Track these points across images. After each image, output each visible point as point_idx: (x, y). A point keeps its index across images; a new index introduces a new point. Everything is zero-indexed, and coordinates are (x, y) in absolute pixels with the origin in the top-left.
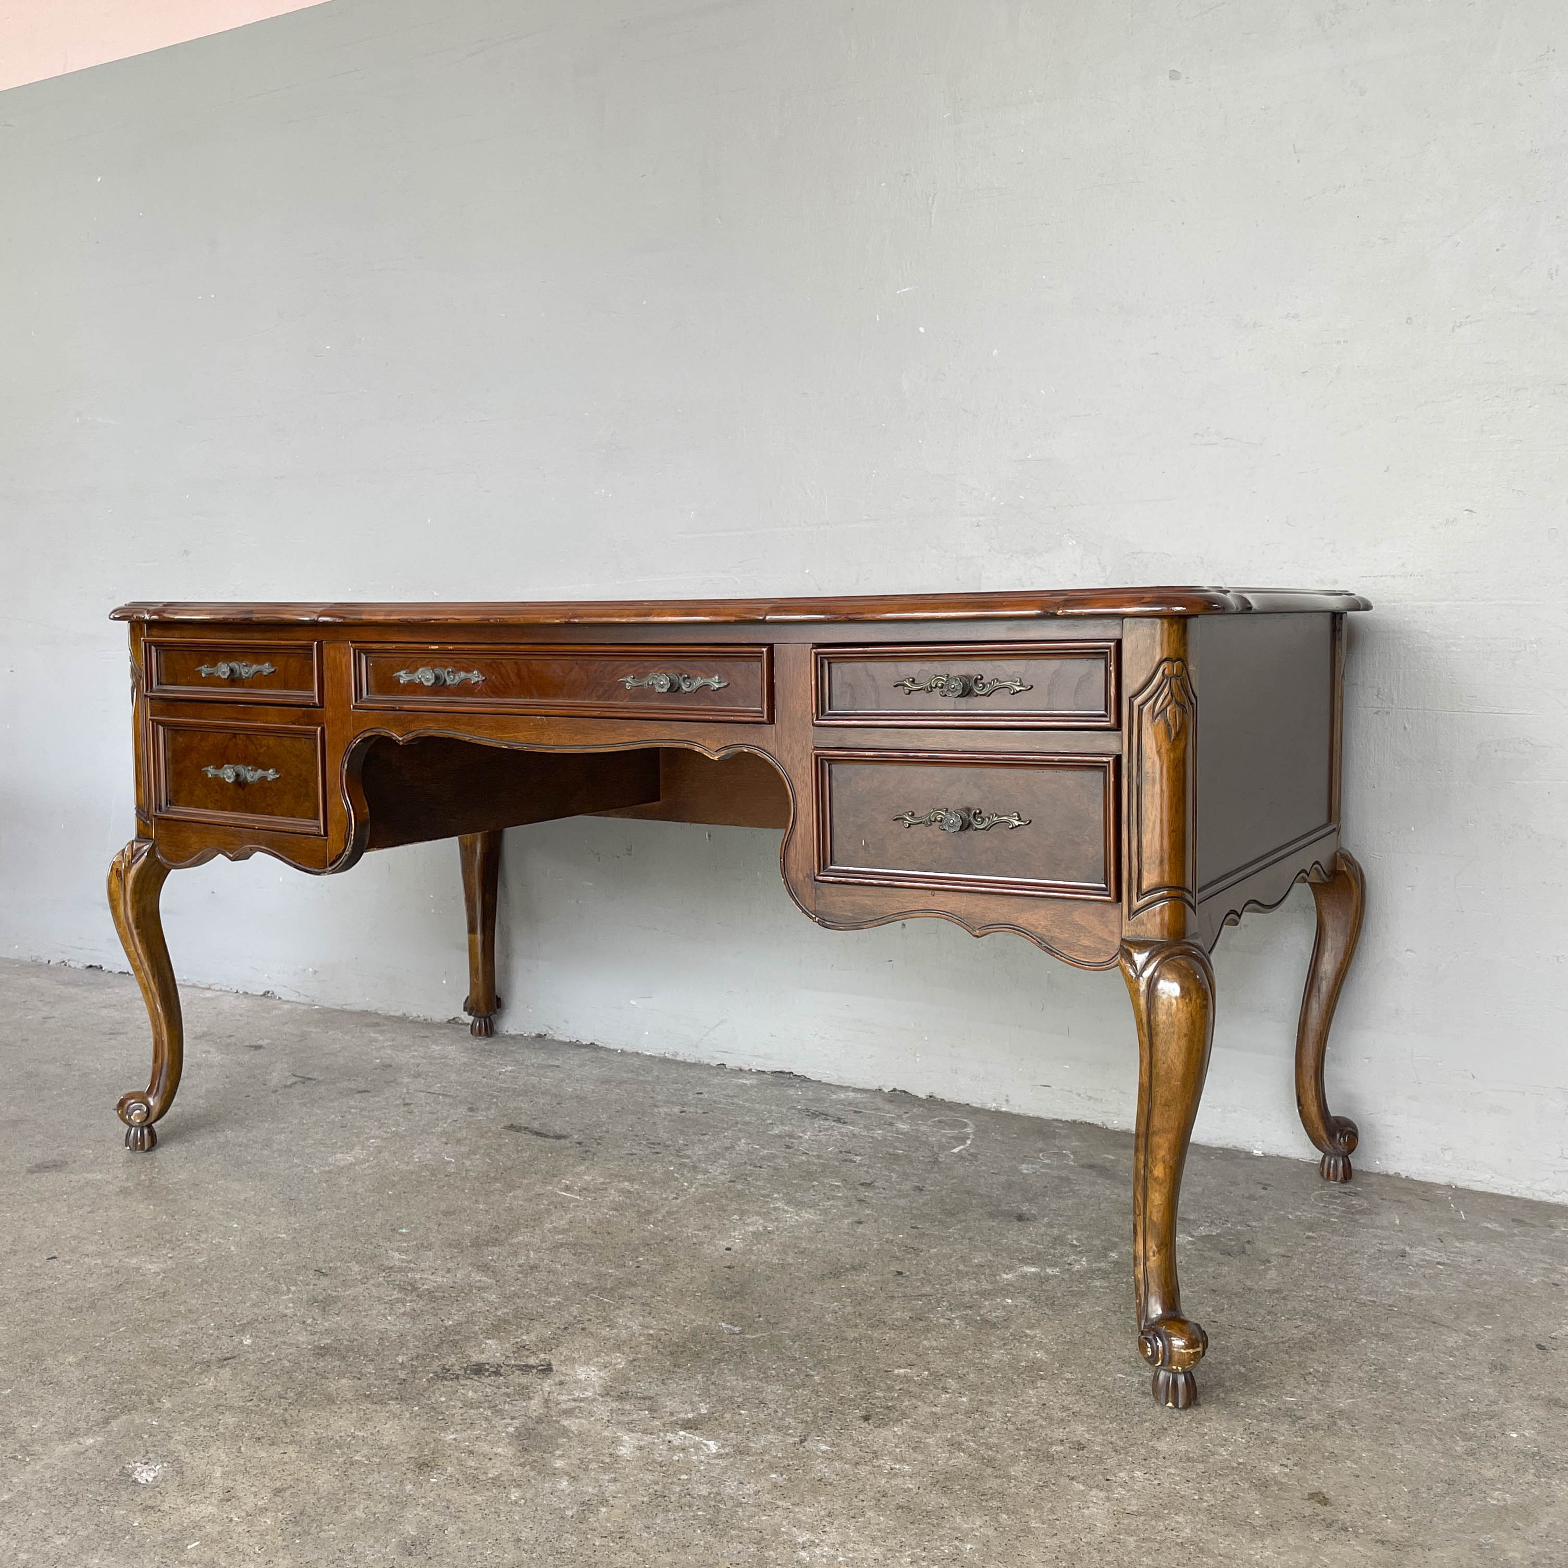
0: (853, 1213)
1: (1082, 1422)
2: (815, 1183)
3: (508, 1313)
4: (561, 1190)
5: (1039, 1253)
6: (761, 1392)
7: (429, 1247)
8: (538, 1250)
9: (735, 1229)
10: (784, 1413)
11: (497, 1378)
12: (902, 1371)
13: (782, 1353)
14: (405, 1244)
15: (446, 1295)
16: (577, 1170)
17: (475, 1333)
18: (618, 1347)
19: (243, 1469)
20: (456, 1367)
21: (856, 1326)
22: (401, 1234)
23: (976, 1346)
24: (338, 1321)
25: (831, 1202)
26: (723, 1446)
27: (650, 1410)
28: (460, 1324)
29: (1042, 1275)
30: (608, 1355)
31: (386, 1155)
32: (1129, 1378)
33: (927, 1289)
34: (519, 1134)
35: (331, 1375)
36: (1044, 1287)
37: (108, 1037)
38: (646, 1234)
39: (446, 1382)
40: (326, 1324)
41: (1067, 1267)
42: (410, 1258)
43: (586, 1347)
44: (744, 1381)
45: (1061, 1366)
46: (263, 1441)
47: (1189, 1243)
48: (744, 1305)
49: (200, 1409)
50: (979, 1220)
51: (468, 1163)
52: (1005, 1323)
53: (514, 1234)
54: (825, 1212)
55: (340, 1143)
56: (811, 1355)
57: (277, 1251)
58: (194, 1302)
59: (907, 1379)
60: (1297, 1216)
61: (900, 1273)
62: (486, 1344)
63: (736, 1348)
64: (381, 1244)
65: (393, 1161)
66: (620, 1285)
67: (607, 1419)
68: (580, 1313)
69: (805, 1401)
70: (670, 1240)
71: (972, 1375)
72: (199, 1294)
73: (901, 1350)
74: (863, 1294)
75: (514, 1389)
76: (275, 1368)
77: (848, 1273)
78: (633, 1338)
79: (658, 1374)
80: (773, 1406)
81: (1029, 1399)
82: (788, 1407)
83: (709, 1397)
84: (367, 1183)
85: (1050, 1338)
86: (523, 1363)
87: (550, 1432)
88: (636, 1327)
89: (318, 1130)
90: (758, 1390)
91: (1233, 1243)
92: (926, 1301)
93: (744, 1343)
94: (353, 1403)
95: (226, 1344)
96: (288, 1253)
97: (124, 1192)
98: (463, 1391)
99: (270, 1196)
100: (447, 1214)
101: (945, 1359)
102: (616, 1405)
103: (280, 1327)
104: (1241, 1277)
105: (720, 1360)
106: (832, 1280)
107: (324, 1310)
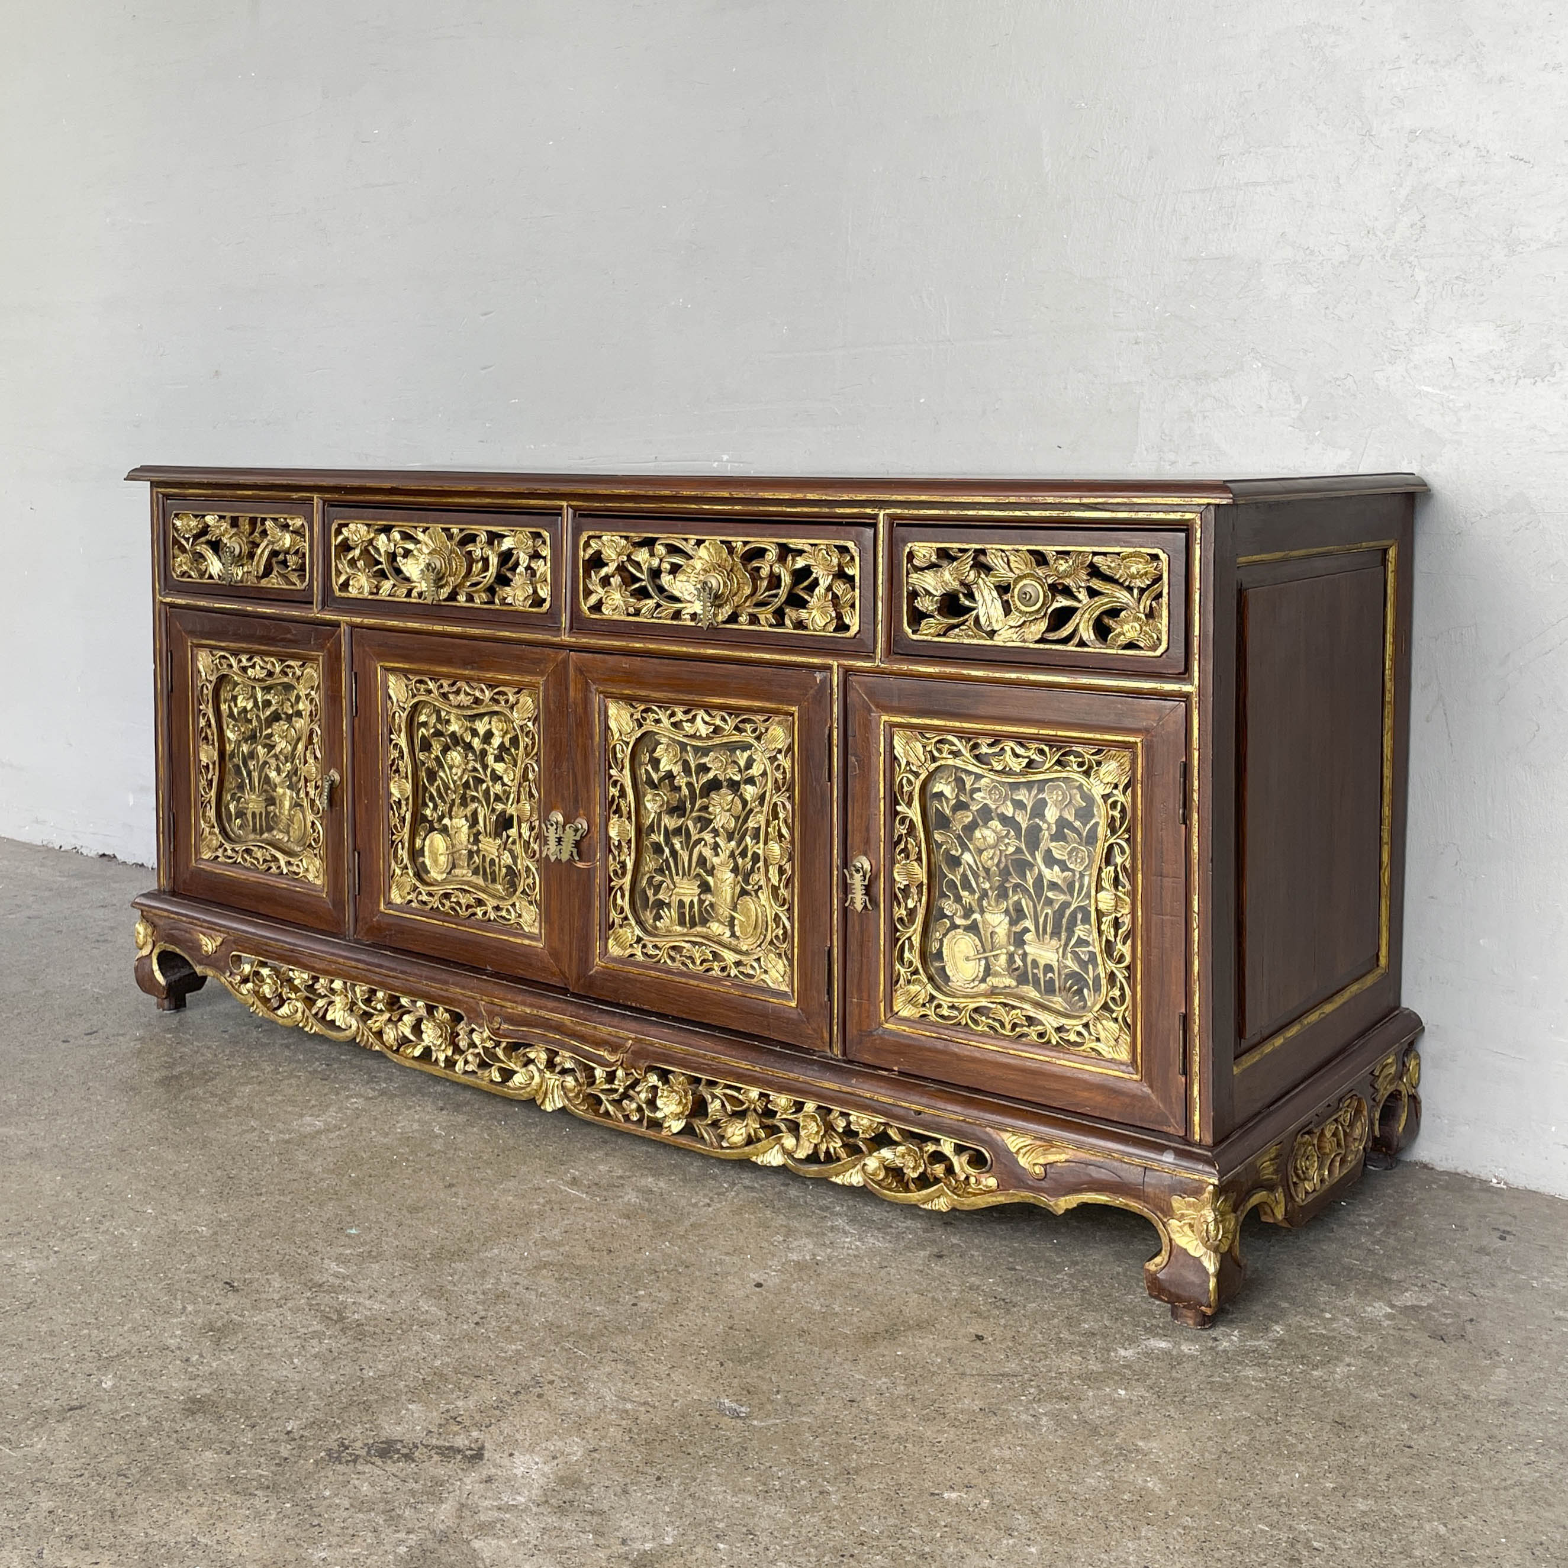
0: (933, 1243)
3: (448, 1365)
4: (566, 1183)
6: (754, 1515)
7: (376, 1259)
8: (512, 1272)
9: (774, 1256)
10: (778, 1553)
11: (406, 1465)
12: (954, 1495)
13: (796, 1453)
14: (348, 1252)
15: (378, 1330)
16: (593, 1156)
17: (398, 1392)
18: (579, 1428)
20: (359, 1444)
21: (904, 1417)
22: (348, 1236)
23: (1065, 1462)
25: (910, 1223)
27: (597, 1533)
28: (383, 1377)
29: (1174, 1353)
30: (561, 1439)
31: (364, 1122)
32: (1275, 1532)
33: (1012, 1366)
35: (193, 1445)
36: (1174, 1374)
38: (658, 1255)
39: (340, 1468)
40: (214, 1364)
41: (1210, 1343)
42: (349, 1271)
43: (537, 1424)
44: (735, 1494)
45: (1181, 1503)
46: (75, 1541)
47: (1388, 1316)
48: (761, 1373)
49: (11, 1485)
50: (1101, 1263)
51: (460, 1138)
52: (1110, 1428)
53: (490, 1244)
54: (897, 1237)
55: (313, 1102)
56: (835, 1459)
57: (188, 1252)
58: (61, 1319)
59: (959, 1510)
60: (1543, 1284)
61: (980, 1338)
62: (407, 1409)
63: (735, 1440)
64: (319, 1249)
65: (370, 1131)
66: (605, 1331)
67: (535, 1542)
68: (542, 1371)
69: (810, 1535)
70: (687, 1267)
71: (1051, 1510)
72: (71, 1308)
73: (960, 1460)
74: (923, 1367)
75: (425, 1485)
76: (128, 1428)
77: (909, 1333)
78: (602, 1415)
79: (621, 1474)
80: (765, 1539)
81: (1124, 1555)
82: (785, 1542)
83: (681, 1518)
84: (329, 1159)
85: (1171, 1456)
86: (447, 1444)
87: (453, 1558)
88: (609, 1397)
89: (293, 1081)
90: (750, 1511)
91: (1449, 1321)
92: (1007, 1384)
93: (747, 1433)
94: (208, 1491)
95: (79, 1386)
96: (200, 1255)
97: (34, 1155)
98: (356, 1482)
99: (205, 1171)
100: (414, 1210)
101: (1018, 1480)
102: (552, 1520)
103: (154, 1365)
104: (1455, 1376)
105: (707, 1459)
106: (886, 1343)
107: (217, 1343)
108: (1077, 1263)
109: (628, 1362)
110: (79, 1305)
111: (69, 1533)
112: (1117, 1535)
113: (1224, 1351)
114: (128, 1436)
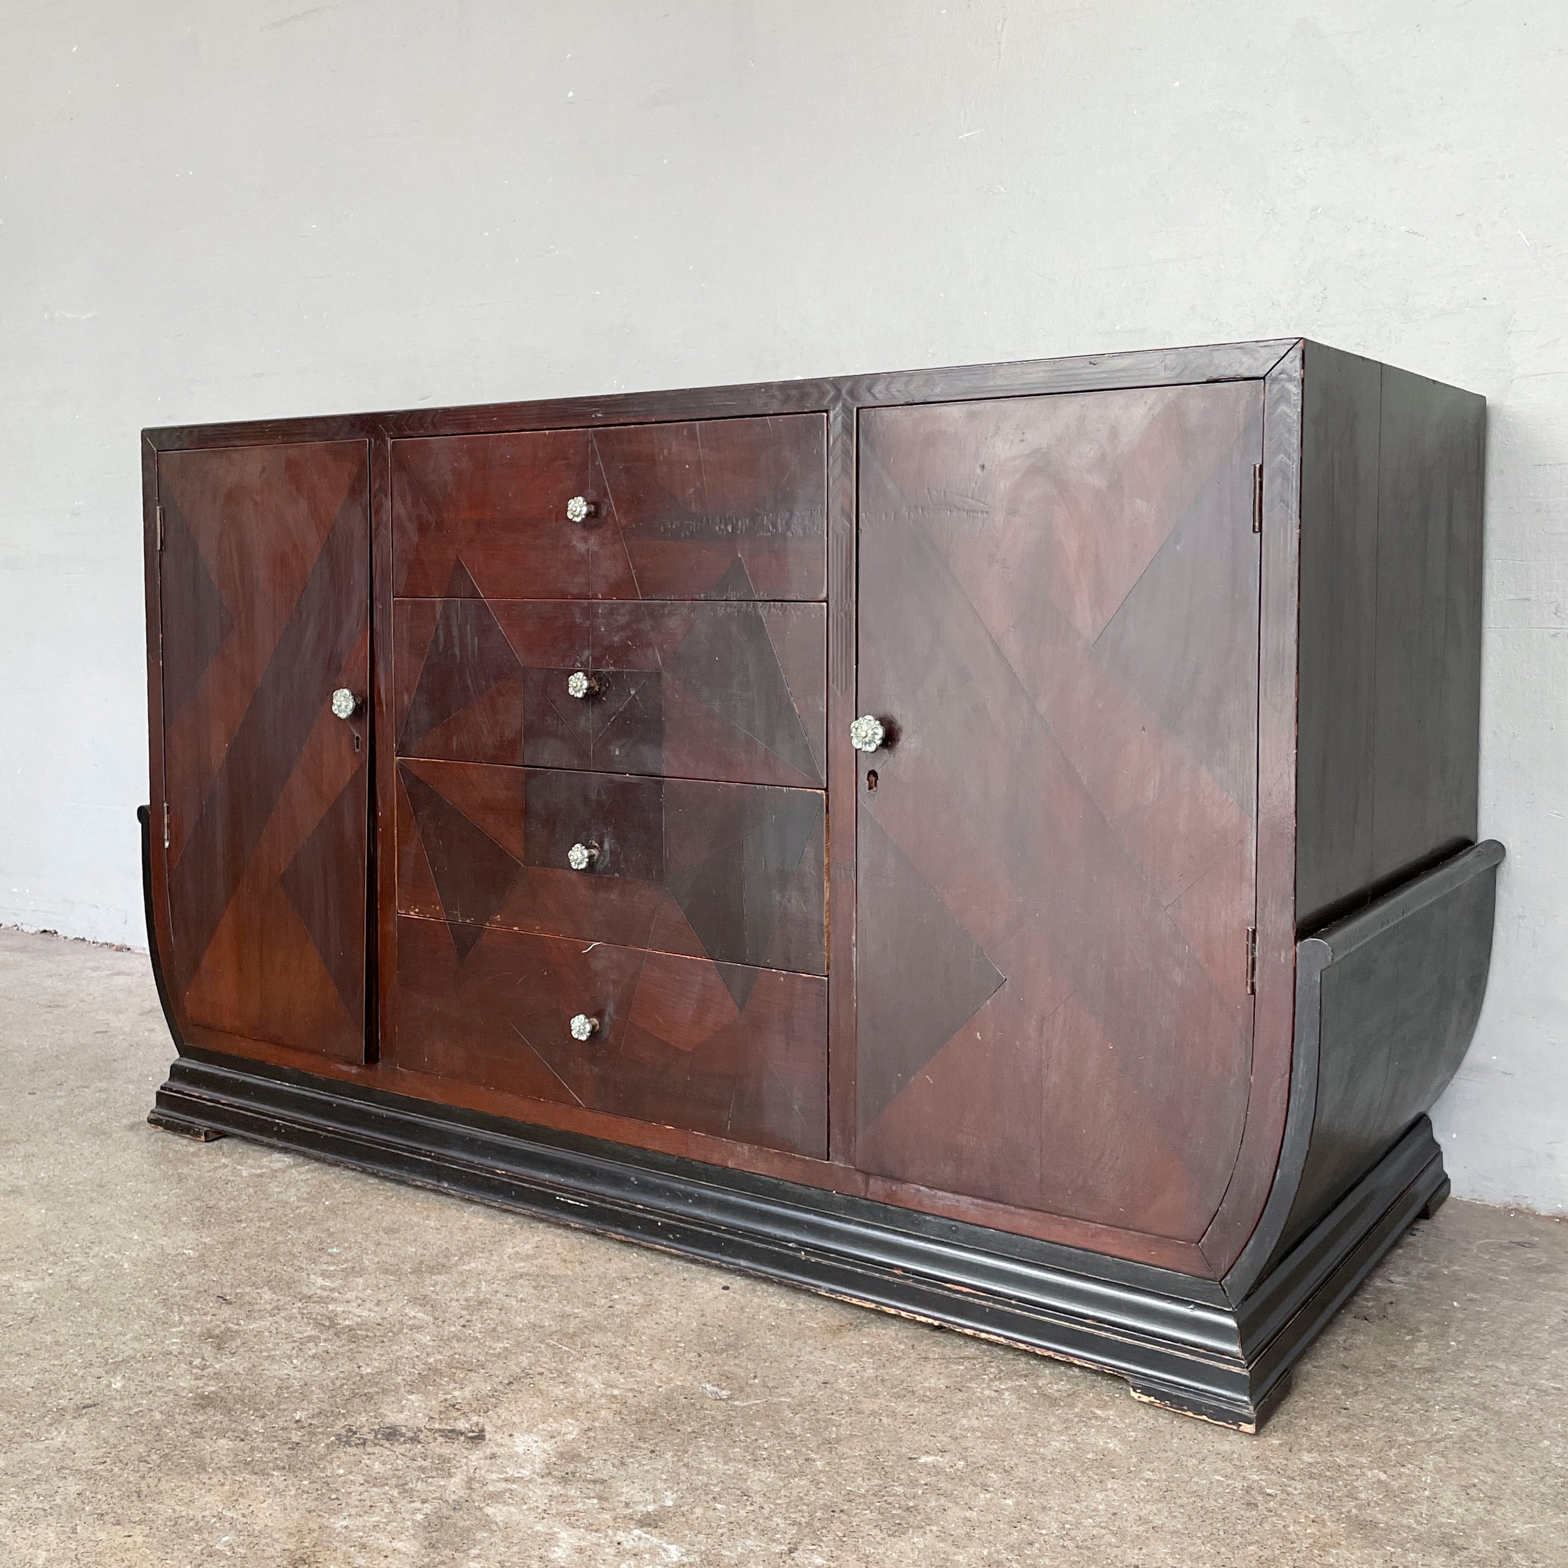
1: (1164, 1541)
3: (441, 1361)
6: (746, 1480)
7: (359, 1274)
8: (492, 1281)
10: (771, 1511)
11: (413, 1446)
12: (930, 1458)
13: (779, 1428)
14: (332, 1268)
15: (370, 1334)
17: (397, 1386)
18: (571, 1411)
19: (72, 1555)
20: (365, 1430)
21: (876, 1395)
22: (331, 1255)
23: (1029, 1429)
24: (233, 1362)
26: (688, 1553)
27: (600, 1498)
28: (380, 1373)
30: (556, 1421)
32: (1230, 1482)
33: (972, 1351)
35: (208, 1434)
37: (45, 1010)
39: (349, 1449)
40: (217, 1366)
42: (332, 1286)
43: (532, 1410)
44: (726, 1463)
45: (1141, 1460)
46: (106, 1518)
48: (737, 1362)
49: (39, 1472)
52: (1067, 1399)
53: (466, 1259)
56: (816, 1432)
57: (178, 1271)
58: (64, 1331)
59: (937, 1470)
62: (407, 1400)
63: (720, 1418)
64: (303, 1266)
66: (586, 1330)
67: (544, 1508)
68: (531, 1364)
69: (801, 1495)
70: (655, 1274)
71: (1022, 1469)
72: (72, 1322)
73: (932, 1430)
74: (889, 1354)
75: (433, 1462)
76: (142, 1421)
77: (872, 1326)
78: (593, 1400)
79: (617, 1449)
80: (759, 1499)
81: (1095, 1505)
82: (778, 1502)
83: (678, 1484)
84: (302, 1190)
85: (1127, 1421)
86: (449, 1428)
87: (468, 1523)
88: (597, 1385)
90: (742, 1477)
91: (1371, 1304)
92: (968, 1365)
93: (731, 1412)
94: (228, 1472)
95: (89, 1388)
96: (190, 1274)
98: (368, 1462)
99: (184, 1203)
100: (390, 1231)
101: (989, 1445)
102: (557, 1489)
103: (159, 1368)
104: (1381, 1349)
105: (696, 1434)
106: (851, 1333)
107: (219, 1348)
109: (611, 1356)
110: (79, 1319)
111: (99, 1511)
112: (1086, 1488)
114: (144, 1428)
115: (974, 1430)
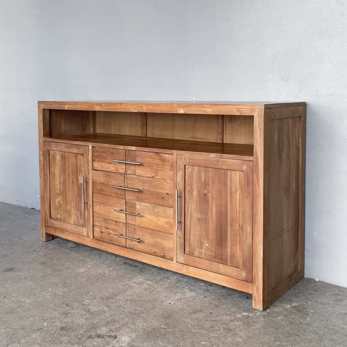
0: (204, 294)
2: (197, 284)
3: (110, 320)
4: (132, 283)
5: (249, 309)
7: (96, 299)
8: (122, 301)
9: (173, 297)
11: (103, 339)
12: (204, 343)
13: (175, 336)
14: (90, 298)
15: (96, 313)
16: (138, 277)
17: (101, 325)
18: (134, 332)
20: (94, 335)
21: (195, 329)
22: (90, 294)
23: (224, 337)
24: (69, 320)
25: (200, 290)
28: (97, 322)
30: (131, 334)
31: (92, 270)
33: (217, 318)
34: (126, 265)
35: (63, 336)
36: (247, 320)
38: (151, 298)
39: (90, 339)
40: (65, 320)
42: (90, 302)
43: (127, 331)
44: (163, 343)
47: (290, 308)
48: (169, 320)
49: (30, 343)
51: (111, 273)
52: (234, 330)
53: (117, 296)
54: (197, 293)
55: (81, 266)
56: (182, 337)
57: (58, 298)
59: (204, 345)
60: (321, 301)
61: (211, 313)
62: (102, 328)
63: (164, 333)
64: (84, 297)
65: (93, 272)
66: (140, 313)
68: (128, 321)
70: (156, 300)
71: (221, 345)
72: (37, 310)
73: (205, 336)
74: (200, 319)
75: (106, 342)
76: (50, 333)
77: (198, 312)
78: (139, 329)
79: (142, 340)
84: (85, 278)
85: (244, 335)
86: (110, 335)
88: (140, 326)
89: (77, 261)
91: (301, 308)
92: (215, 322)
93: (166, 332)
94: (66, 344)
95: (40, 324)
96: (61, 299)
97: (26, 278)
98: (93, 342)
99: (60, 281)
101: (216, 340)
103: (54, 321)
104: (300, 319)
105: (159, 337)
106: (193, 314)
107: (66, 316)
108: (232, 298)
109: (144, 319)
113: (258, 315)
115: (213, 336)
